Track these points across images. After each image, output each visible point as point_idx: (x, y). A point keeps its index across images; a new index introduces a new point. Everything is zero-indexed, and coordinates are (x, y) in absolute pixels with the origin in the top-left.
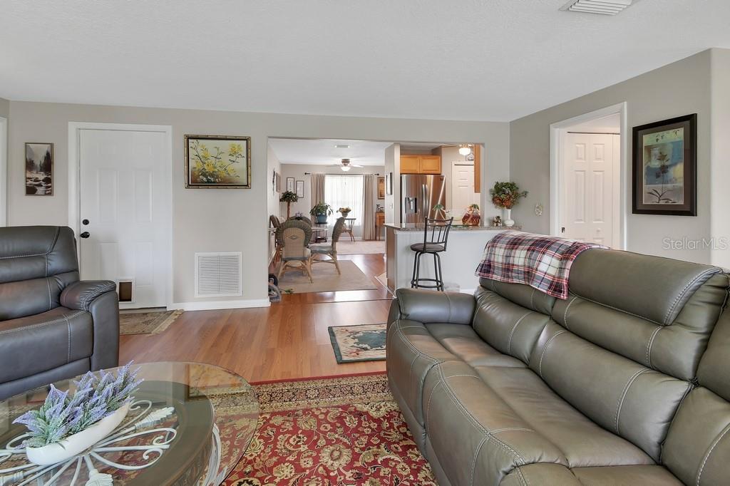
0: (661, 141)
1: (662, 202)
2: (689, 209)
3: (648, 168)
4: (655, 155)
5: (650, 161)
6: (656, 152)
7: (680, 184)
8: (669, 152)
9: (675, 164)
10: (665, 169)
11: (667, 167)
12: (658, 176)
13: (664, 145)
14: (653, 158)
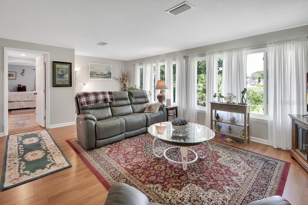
0: (62, 67)
1: (62, 84)
2: (70, 85)
3: (58, 74)
4: (60, 71)
5: (58, 72)
6: (60, 70)
7: (68, 79)
8: (64, 70)
9: (66, 74)
10: (63, 75)
11: (64, 74)
12: (61, 77)
13: (63, 68)
14: (59, 71)
